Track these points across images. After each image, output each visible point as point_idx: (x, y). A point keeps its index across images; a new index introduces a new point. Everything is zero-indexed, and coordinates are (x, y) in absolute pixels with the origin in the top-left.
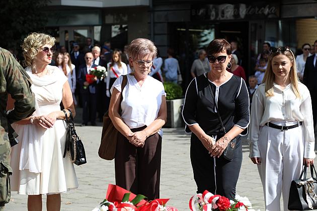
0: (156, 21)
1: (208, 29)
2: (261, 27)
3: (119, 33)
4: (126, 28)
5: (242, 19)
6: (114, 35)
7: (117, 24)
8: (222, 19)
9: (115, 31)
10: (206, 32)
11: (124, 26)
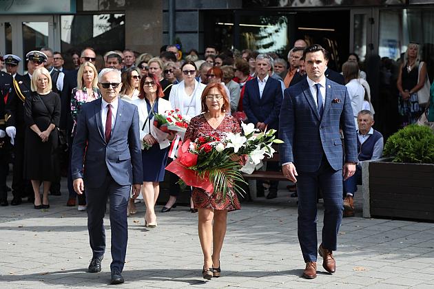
0: (178, 7)
1: (273, 23)
2: (372, 21)
3: (108, 29)
4: (120, 19)
5: (338, 6)
6: (97, 32)
7: (104, 12)
8: (300, 5)
9: (100, 25)
10: (271, 28)
11: (116, 16)
